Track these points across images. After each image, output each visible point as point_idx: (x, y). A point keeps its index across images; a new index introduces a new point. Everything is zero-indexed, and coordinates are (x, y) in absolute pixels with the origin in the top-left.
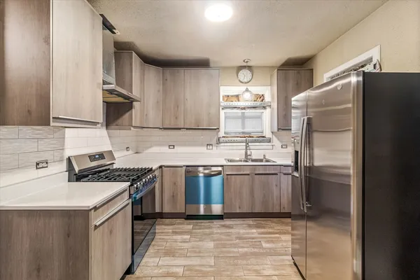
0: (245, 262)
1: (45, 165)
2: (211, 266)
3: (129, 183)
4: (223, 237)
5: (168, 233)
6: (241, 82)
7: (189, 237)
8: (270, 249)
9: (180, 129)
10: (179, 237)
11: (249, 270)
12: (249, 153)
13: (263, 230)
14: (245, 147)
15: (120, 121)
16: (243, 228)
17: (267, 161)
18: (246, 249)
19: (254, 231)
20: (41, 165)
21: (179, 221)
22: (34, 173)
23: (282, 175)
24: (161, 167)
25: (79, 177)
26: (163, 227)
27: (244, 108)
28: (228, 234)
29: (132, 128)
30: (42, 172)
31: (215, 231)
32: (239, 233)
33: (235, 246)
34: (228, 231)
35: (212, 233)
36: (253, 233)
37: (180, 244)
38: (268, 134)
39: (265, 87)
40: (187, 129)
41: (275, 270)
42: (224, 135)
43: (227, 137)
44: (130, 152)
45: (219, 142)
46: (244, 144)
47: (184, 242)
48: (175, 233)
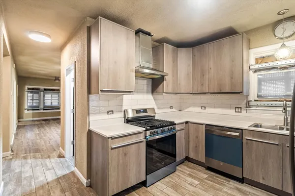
1: (111, 112)
3: (144, 129)
5: (185, 173)
7: (197, 182)
9: (205, 93)
10: (190, 180)
15: (158, 89)
20: (110, 113)
21: (200, 168)
22: (107, 116)
24: (187, 122)
25: (128, 121)
26: (186, 167)
27: (285, 68)
29: (164, 94)
30: (110, 116)
31: (225, 190)
35: (221, 190)
37: (187, 185)
40: (211, 93)
42: (257, 99)
44: (174, 110)
45: (248, 105)
47: (191, 185)
48: (190, 175)
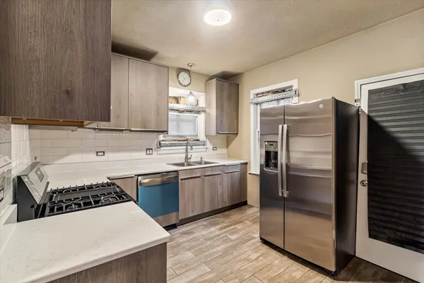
0: (231, 257)
2: (210, 273)
4: (194, 243)
6: (181, 84)
8: (237, 239)
11: (240, 261)
12: (189, 156)
13: (219, 226)
14: (184, 151)
16: (203, 230)
17: (206, 163)
18: (222, 246)
19: (213, 229)
23: (224, 174)
28: (195, 239)
32: (203, 235)
33: (211, 247)
34: (191, 237)
36: (214, 231)
38: (202, 137)
39: (200, 93)
41: (257, 252)
43: (166, 141)
45: (159, 146)
46: (185, 147)
